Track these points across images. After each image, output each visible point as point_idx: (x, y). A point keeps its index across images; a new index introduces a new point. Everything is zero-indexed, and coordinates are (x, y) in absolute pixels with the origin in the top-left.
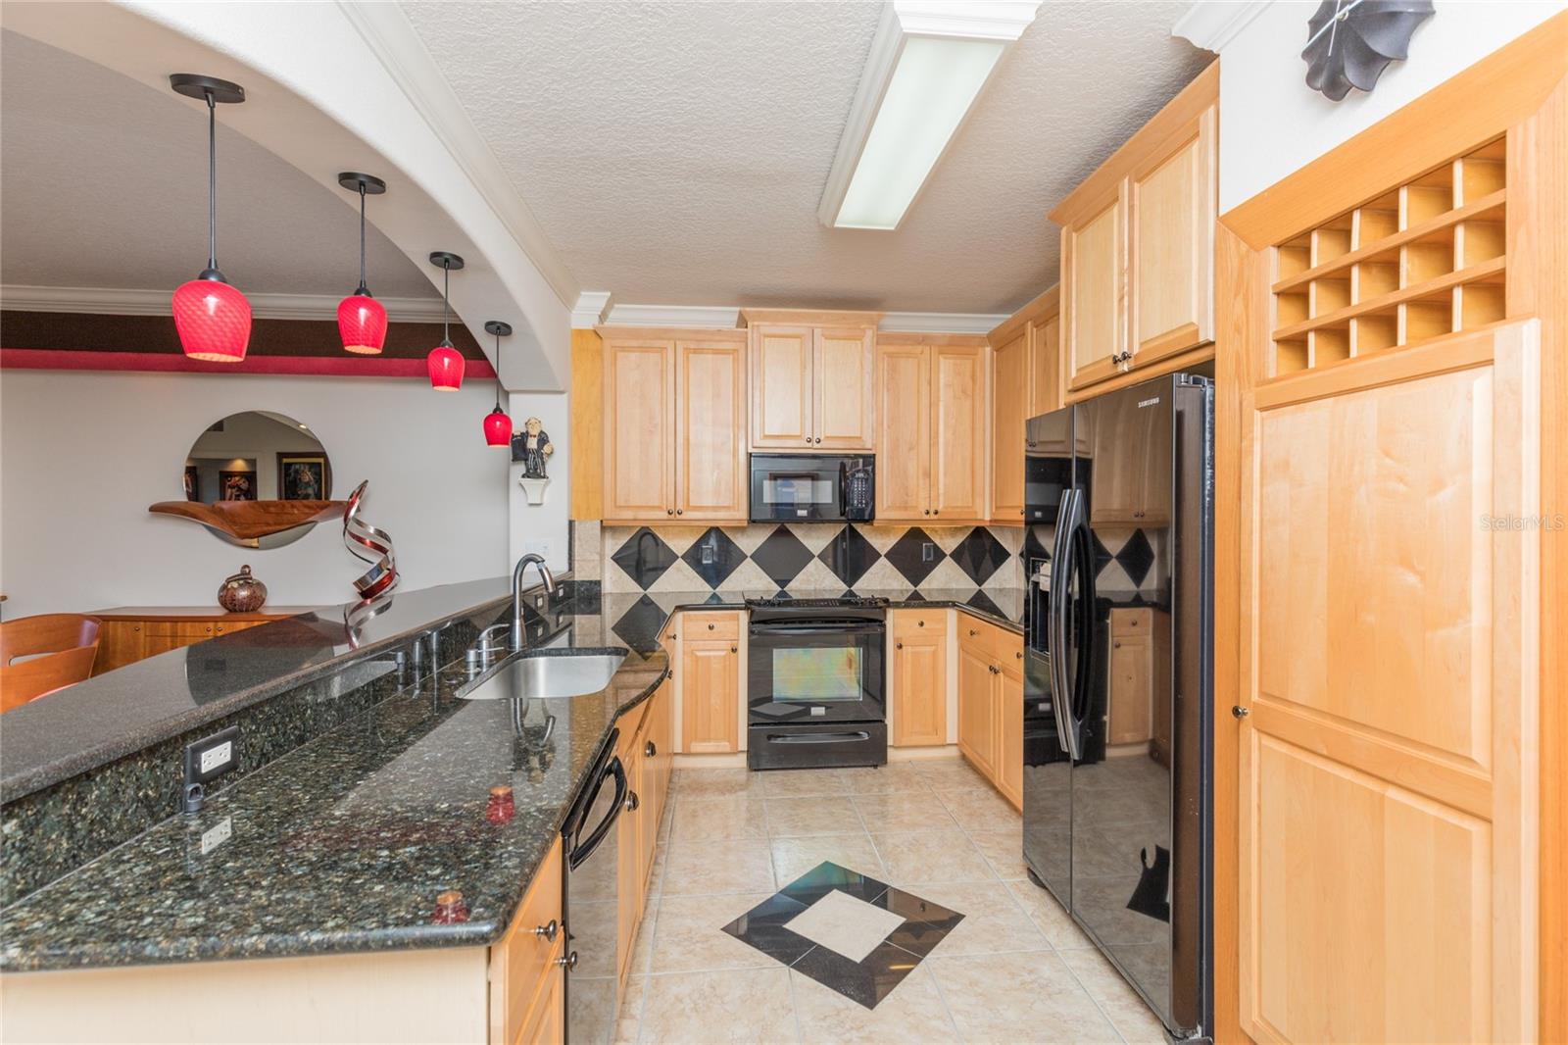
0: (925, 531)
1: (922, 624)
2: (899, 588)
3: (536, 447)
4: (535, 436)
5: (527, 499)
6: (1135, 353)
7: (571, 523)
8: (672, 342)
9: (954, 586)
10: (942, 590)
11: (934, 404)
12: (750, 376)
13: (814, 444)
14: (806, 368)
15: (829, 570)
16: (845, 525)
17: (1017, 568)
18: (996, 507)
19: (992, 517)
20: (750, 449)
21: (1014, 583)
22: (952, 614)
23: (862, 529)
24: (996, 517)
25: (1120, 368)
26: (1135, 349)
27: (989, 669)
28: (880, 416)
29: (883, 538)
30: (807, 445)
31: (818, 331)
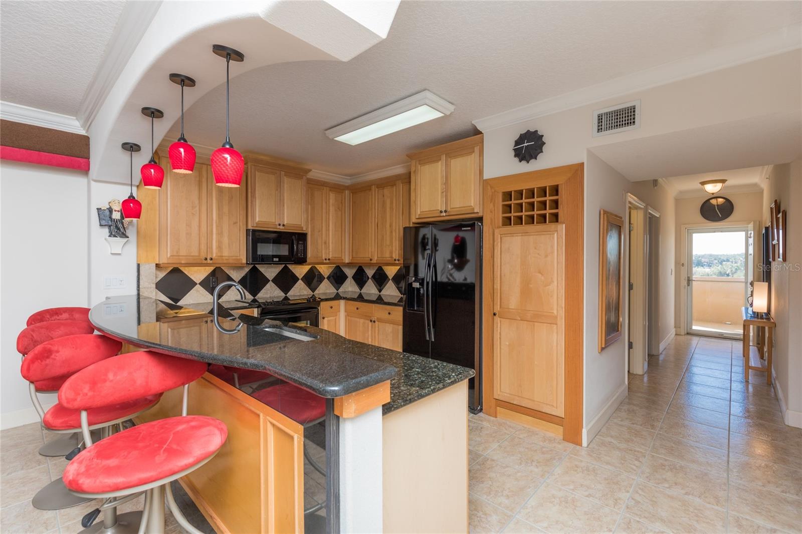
0: (317, 268)
1: (331, 307)
2: (307, 293)
3: (120, 218)
4: (118, 211)
7: (139, 265)
9: (328, 291)
10: (324, 292)
11: (328, 213)
12: (249, 190)
13: (281, 227)
14: (277, 190)
15: (277, 287)
16: (284, 265)
17: (351, 282)
18: (352, 258)
19: (350, 261)
20: (250, 227)
21: (350, 289)
22: (342, 302)
23: (291, 267)
24: (352, 262)
25: (442, 214)
26: (449, 210)
27: (369, 321)
28: (308, 217)
29: (300, 271)
30: (278, 227)
31: (283, 173)
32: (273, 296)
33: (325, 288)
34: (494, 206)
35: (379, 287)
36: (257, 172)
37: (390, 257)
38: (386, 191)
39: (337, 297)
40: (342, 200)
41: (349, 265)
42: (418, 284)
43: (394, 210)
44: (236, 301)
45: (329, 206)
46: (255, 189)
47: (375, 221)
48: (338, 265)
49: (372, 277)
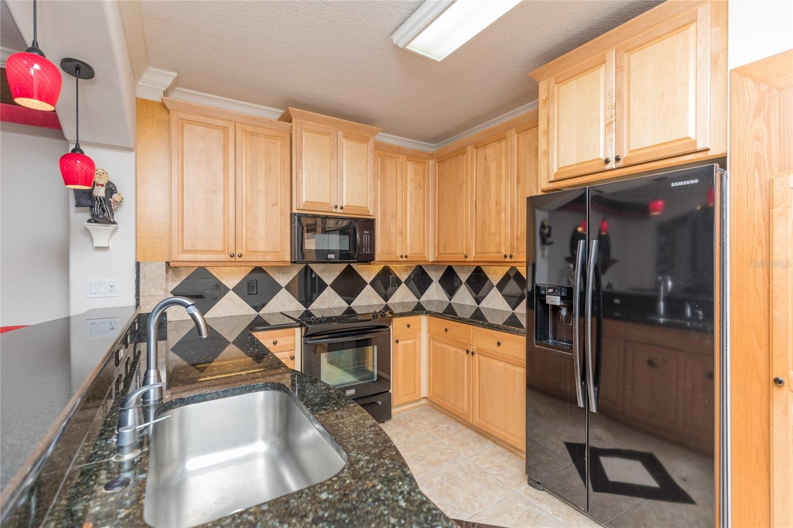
0: (391, 268)
1: (409, 326)
2: (378, 303)
3: (104, 195)
4: (102, 185)
5: (93, 244)
6: (624, 157)
7: (138, 265)
8: (233, 124)
9: (406, 300)
10: (400, 303)
11: (404, 190)
12: (294, 158)
13: (339, 210)
14: (333, 157)
15: (337, 294)
16: (346, 265)
17: (437, 288)
18: (439, 254)
19: (436, 260)
20: (295, 211)
21: (435, 297)
22: (424, 319)
23: (357, 267)
24: (439, 260)
25: (608, 167)
26: (624, 154)
27: (466, 352)
28: (376, 195)
29: (368, 273)
30: (335, 210)
31: (340, 133)
32: (332, 307)
33: (403, 296)
34: (768, 124)
35: (475, 296)
36: (304, 132)
37: (496, 252)
38: (490, 150)
39: (419, 309)
40: (424, 173)
41: (435, 265)
42: (559, 298)
43: (503, 178)
44: (281, 313)
45: (406, 183)
46: (301, 157)
47: (472, 198)
48: (419, 264)
49: (466, 281)
